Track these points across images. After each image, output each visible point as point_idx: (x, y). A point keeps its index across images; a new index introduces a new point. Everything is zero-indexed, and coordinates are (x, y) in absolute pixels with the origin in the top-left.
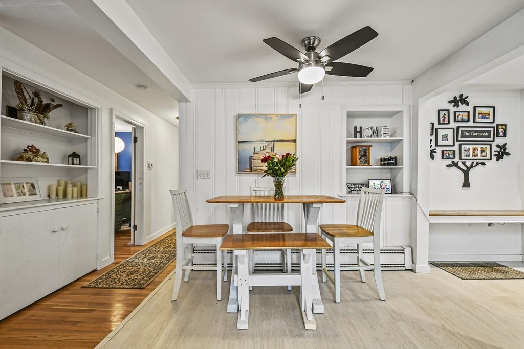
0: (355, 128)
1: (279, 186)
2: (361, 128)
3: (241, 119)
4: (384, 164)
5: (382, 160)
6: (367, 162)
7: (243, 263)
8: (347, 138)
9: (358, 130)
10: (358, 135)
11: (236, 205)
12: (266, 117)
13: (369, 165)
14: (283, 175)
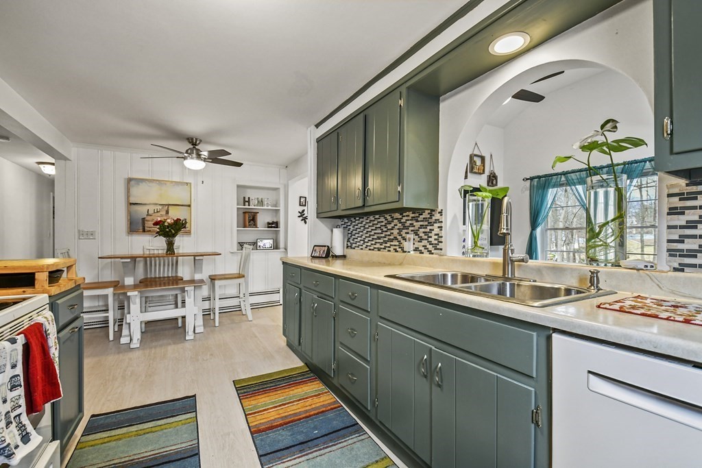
0: (244, 198)
1: (170, 245)
2: (249, 198)
3: (132, 183)
4: (271, 227)
5: (269, 223)
6: (255, 225)
7: (135, 304)
8: (238, 205)
9: (247, 199)
10: (247, 203)
11: (129, 260)
12: (160, 182)
13: (256, 227)
14: (174, 236)
